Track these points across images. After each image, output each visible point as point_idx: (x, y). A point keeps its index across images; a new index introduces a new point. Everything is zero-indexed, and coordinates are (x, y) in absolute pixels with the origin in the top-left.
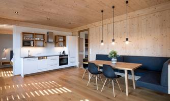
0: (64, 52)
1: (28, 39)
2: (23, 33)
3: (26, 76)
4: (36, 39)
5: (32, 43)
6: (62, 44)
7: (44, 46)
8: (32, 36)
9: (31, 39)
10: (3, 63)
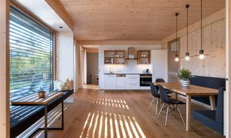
0: (147, 70)
1: (110, 56)
2: (105, 51)
4: (116, 56)
5: (112, 60)
6: (147, 60)
7: (124, 63)
8: (113, 53)
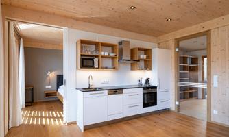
0: (147, 81)
1: (89, 53)
3: (87, 128)
4: (103, 53)
5: (96, 60)
6: (142, 64)
7: (114, 68)
8: (93, 47)
9: (94, 54)
10: (47, 95)
